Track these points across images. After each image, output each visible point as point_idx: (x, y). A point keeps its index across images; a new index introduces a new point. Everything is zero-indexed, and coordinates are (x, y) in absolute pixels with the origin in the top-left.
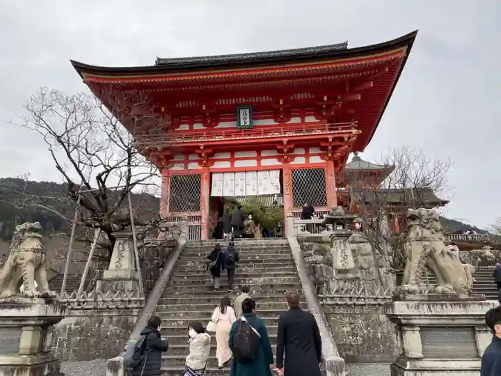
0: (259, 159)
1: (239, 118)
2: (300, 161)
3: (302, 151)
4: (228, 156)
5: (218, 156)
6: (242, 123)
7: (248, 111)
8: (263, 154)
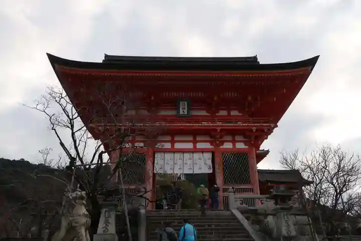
0: (195, 142)
1: (179, 108)
2: (228, 146)
3: (230, 138)
4: (169, 138)
5: (160, 138)
6: (181, 112)
7: (186, 103)
8: (198, 138)
